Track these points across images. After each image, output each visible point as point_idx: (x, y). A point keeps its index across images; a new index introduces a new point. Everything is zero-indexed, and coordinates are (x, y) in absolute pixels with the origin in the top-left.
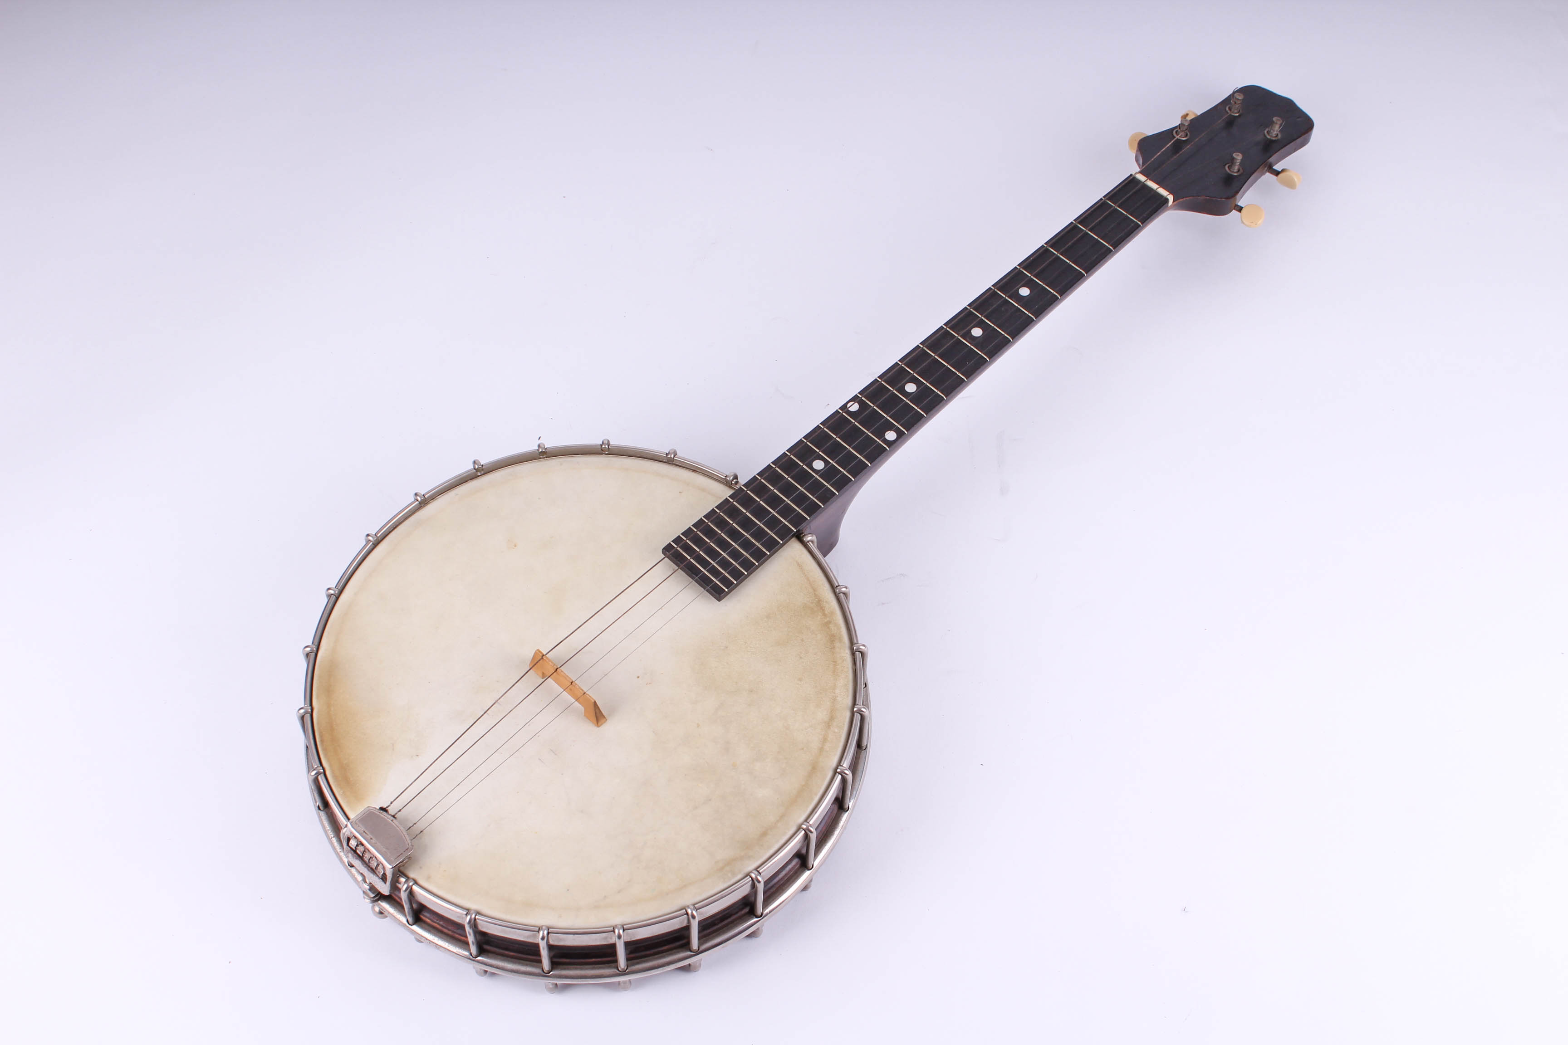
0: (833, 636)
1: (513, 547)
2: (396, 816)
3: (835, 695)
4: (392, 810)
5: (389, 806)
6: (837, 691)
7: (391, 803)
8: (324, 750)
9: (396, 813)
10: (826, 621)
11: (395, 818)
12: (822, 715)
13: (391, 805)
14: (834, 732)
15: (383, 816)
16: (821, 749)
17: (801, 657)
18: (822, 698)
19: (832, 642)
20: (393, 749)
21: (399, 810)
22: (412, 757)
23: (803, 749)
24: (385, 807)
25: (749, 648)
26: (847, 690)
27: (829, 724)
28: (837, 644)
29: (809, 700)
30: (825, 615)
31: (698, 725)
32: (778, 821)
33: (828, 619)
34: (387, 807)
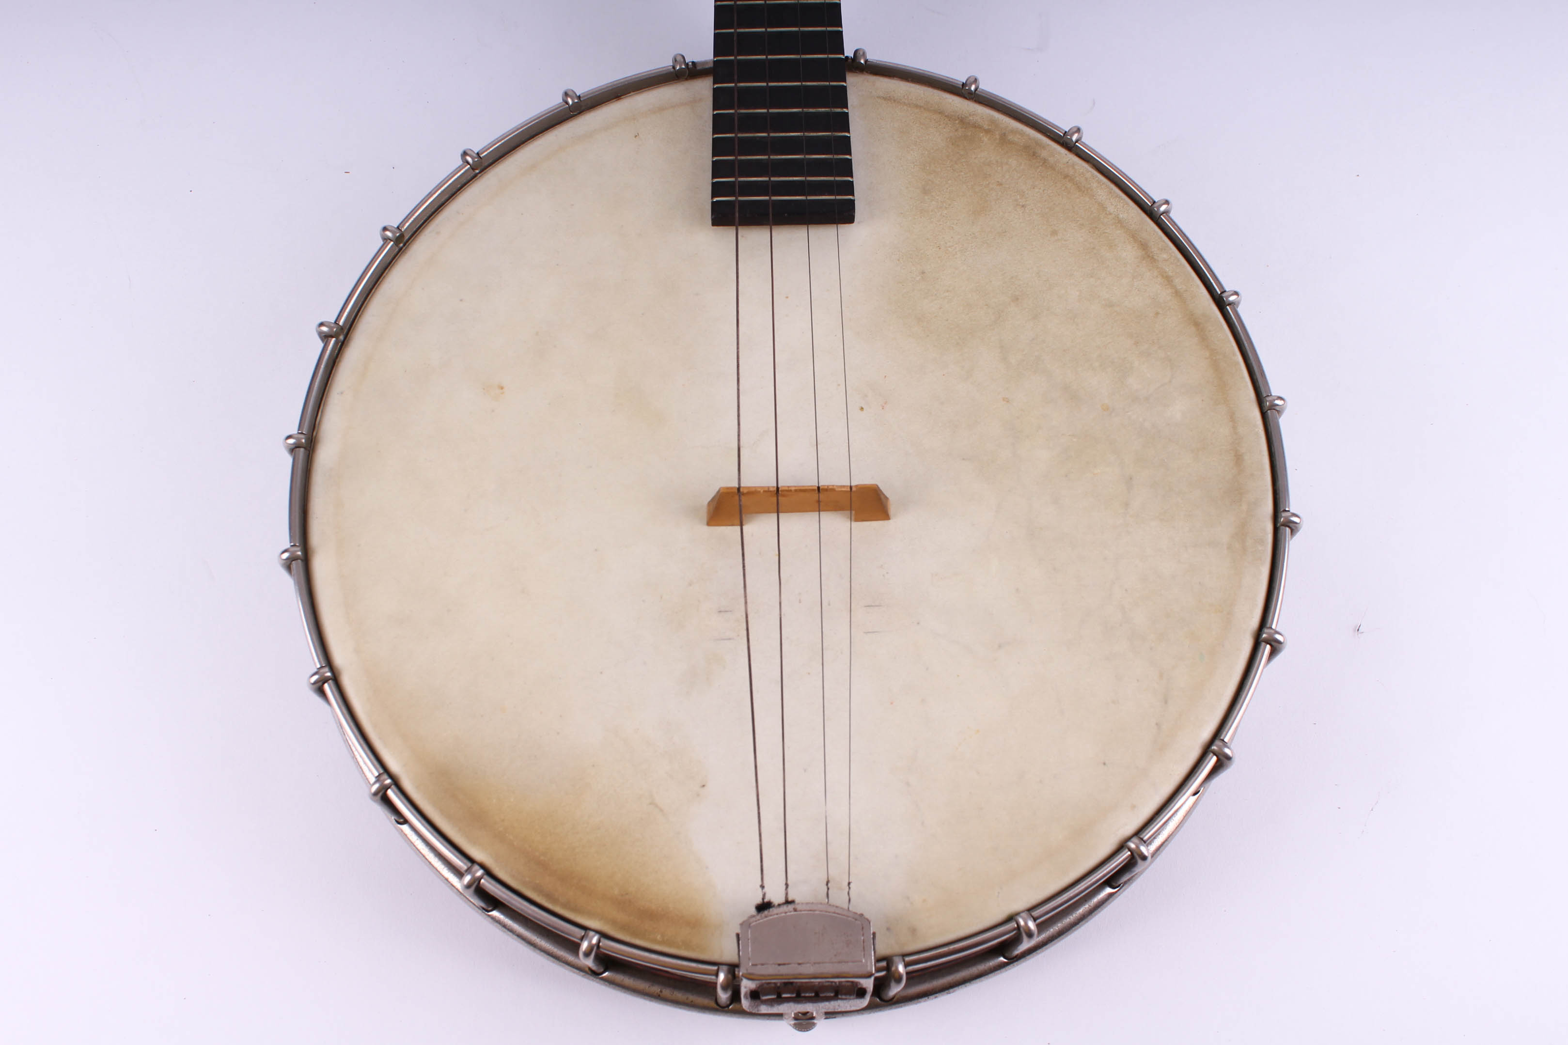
0: (1026, 148)
1: (501, 391)
2: (790, 899)
3: (1113, 216)
4: (776, 895)
5: (764, 895)
6: (1111, 209)
7: (762, 887)
8: (575, 910)
9: (787, 894)
10: (998, 137)
11: (793, 902)
12: (1129, 253)
13: (766, 889)
14: (1166, 260)
15: (776, 916)
16: (1177, 293)
17: (1023, 206)
18: (1104, 233)
19: (1034, 155)
20: (661, 810)
21: (784, 887)
22: (698, 795)
23: (1157, 314)
24: (759, 900)
25: (950, 249)
26: (1117, 196)
27: (1149, 256)
28: (1044, 154)
29: (1094, 248)
30: (987, 131)
31: (1007, 400)
32: (1234, 428)
33: (997, 133)
34: (763, 899)
